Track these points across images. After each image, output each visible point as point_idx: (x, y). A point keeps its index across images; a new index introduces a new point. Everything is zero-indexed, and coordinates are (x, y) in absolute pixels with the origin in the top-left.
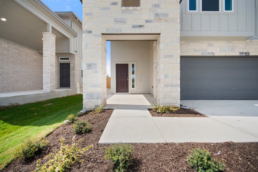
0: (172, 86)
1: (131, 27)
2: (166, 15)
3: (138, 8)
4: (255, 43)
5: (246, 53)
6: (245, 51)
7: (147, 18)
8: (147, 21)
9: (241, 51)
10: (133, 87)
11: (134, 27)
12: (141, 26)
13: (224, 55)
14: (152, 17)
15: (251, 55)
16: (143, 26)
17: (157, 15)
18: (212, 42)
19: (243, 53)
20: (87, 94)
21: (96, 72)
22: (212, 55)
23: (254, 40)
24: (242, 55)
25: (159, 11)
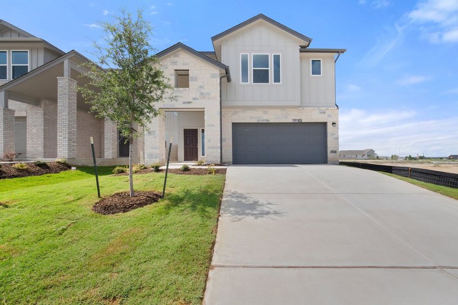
0: (214, 148)
1: (182, 103)
2: (209, 94)
3: (187, 89)
4: (307, 111)
5: (299, 120)
6: (297, 118)
7: (194, 96)
8: (194, 99)
9: (295, 118)
10: (203, 155)
11: (184, 103)
12: (189, 103)
13: (279, 122)
14: (198, 96)
15: (303, 121)
16: (191, 102)
17: (202, 94)
18: (267, 110)
19: (296, 120)
20: (148, 155)
21: (155, 137)
22: (267, 122)
23: (305, 108)
24: (295, 122)
25: (203, 91)
